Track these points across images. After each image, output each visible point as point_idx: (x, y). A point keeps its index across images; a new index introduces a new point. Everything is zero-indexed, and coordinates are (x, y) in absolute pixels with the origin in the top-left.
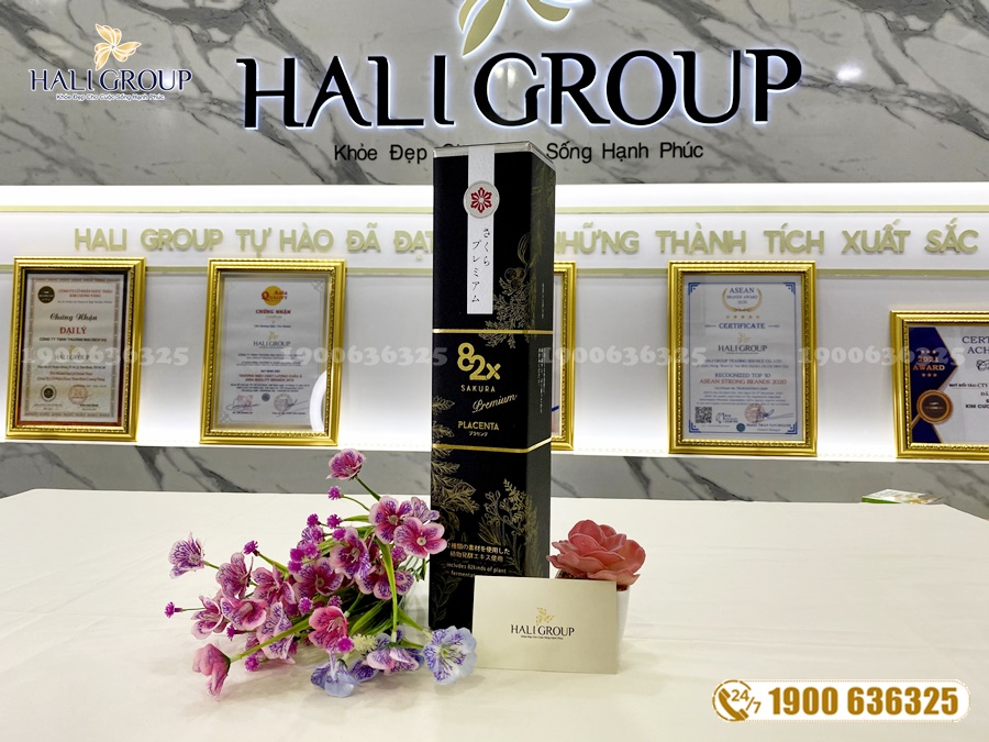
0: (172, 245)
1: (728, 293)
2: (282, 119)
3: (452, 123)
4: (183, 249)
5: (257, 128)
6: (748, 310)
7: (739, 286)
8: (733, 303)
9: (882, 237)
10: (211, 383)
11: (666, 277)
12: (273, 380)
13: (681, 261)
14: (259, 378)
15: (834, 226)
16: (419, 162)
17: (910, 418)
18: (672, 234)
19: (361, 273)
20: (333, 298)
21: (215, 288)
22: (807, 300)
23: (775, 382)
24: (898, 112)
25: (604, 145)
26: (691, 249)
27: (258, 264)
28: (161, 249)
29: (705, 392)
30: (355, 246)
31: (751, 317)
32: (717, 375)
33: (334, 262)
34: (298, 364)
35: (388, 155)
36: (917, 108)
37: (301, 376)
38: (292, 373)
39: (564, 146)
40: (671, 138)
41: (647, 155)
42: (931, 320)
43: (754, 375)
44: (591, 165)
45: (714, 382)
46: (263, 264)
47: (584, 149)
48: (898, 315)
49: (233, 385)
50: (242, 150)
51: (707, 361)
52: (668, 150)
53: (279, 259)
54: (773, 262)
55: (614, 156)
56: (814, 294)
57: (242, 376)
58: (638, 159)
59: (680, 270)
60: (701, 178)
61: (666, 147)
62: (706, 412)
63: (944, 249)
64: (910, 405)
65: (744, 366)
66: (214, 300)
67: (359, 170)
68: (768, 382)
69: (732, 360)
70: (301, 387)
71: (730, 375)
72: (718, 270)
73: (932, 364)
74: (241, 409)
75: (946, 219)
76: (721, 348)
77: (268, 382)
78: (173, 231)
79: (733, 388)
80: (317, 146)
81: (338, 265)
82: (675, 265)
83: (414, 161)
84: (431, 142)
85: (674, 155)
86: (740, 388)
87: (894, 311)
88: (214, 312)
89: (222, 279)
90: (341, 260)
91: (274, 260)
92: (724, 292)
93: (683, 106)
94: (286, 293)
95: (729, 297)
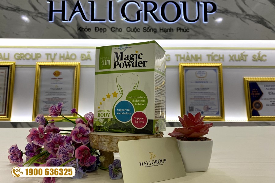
0: (24, 58)
1: (197, 73)
2: (61, 18)
3: (114, 21)
4: (28, 59)
5: (53, 21)
6: (203, 77)
7: (200, 71)
8: (199, 75)
9: (240, 57)
10: (36, 101)
11: (179, 68)
12: (57, 100)
13: (183, 63)
14: (52, 99)
15: (227, 53)
16: (104, 32)
17: (251, 109)
18: (180, 55)
19: (85, 67)
20: (76, 75)
21: (38, 71)
22: (220, 74)
23: (212, 99)
24: (244, 20)
25: (160, 28)
26: (186, 60)
27: (52, 64)
28: (21, 59)
29: (191, 102)
30: (83, 59)
31: (204, 80)
32: (195, 97)
33: (76, 63)
34: (65, 95)
35: (94, 30)
36: (249, 19)
37: (66, 99)
38: (63, 98)
39: (148, 28)
40: (180, 26)
41: (173, 31)
42: (255, 80)
43: (206, 97)
44: (156, 34)
45: (194, 99)
46: (54, 64)
47: (154, 29)
48: (246, 79)
49: (44, 102)
50: (48, 28)
51: (192, 93)
52: (179, 30)
53: (59, 62)
54: (210, 63)
55: (163, 31)
56: (222, 73)
57: (46, 99)
58: (170, 33)
59: (183, 66)
60: (189, 38)
61: (178, 29)
62: (192, 108)
63: (257, 60)
64: (250, 105)
65: (202, 94)
66: (38, 75)
67: (85, 35)
68: (210, 99)
69: (199, 93)
70: (66, 102)
71: (198, 97)
72: (194, 66)
73: (256, 93)
74: (46, 109)
75: (257, 51)
76: (196, 89)
77: (55, 101)
78: (25, 54)
79: (200, 101)
80: (72, 27)
81: (78, 64)
82: (181, 64)
83: (103, 32)
84: (108, 26)
85: (181, 31)
86: (201, 101)
87: (245, 78)
88: (38, 79)
89: (41, 69)
90: (79, 63)
91: (57, 62)
92: (196, 72)
93: (183, 17)
94: (61, 73)
95: (197, 74)
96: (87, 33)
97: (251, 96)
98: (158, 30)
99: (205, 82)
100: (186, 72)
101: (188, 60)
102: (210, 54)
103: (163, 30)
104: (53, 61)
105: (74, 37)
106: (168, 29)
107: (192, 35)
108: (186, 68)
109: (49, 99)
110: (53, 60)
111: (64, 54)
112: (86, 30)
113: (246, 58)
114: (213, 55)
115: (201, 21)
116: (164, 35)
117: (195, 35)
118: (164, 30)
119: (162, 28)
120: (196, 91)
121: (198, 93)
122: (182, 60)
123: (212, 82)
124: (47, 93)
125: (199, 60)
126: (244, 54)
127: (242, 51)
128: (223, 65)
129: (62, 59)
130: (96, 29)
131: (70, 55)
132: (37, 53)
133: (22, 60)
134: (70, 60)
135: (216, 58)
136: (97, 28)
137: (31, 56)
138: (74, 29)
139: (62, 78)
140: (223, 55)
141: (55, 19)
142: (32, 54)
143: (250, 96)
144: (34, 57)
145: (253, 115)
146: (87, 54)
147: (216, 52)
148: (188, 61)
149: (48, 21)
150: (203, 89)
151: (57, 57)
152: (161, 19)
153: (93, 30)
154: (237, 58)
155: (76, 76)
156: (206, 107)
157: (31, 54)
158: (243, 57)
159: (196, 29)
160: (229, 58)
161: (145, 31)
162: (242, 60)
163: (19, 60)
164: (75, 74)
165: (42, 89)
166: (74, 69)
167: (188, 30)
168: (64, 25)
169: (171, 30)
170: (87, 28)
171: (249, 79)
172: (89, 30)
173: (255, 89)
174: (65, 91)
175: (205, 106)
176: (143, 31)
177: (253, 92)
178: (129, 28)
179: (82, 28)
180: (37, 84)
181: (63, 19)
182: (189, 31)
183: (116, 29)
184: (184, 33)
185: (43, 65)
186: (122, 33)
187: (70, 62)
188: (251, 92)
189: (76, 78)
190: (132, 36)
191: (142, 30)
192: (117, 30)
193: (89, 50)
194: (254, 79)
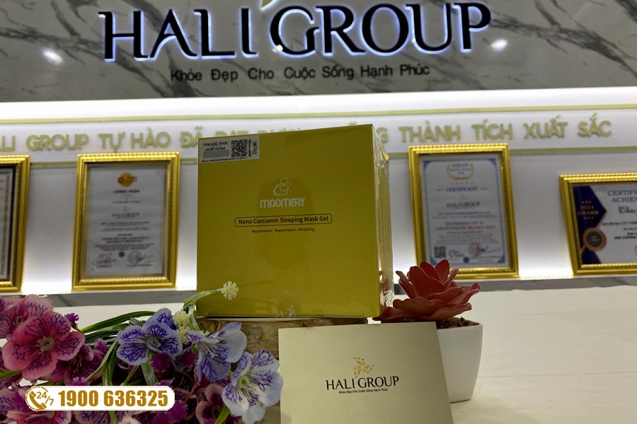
0: (50, 146)
1: (451, 167)
2: (131, 51)
3: (255, 53)
4: (59, 149)
5: (113, 60)
6: (466, 178)
7: (457, 162)
8: (455, 174)
9: (549, 127)
10: (80, 245)
11: (408, 158)
12: (127, 241)
13: (418, 146)
14: (116, 240)
15: (517, 120)
16: (232, 81)
17: (579, 247)
18: (410, 129)
19: (191, 162)
20: (171, 180)
21: (83, 176)
22: (504, 170)
23: (487, 227)
24: (556, 43)
25: (362, 67)
26: (423, 138)
27: (114, 157)
28: (42, 150)
29: (440, 236)
30: (186, 143)
31: (467, 183)
32: (447, 224)
33: (171, 154)
34: (145, 229)
35: (210, 77)
36: (567, 40)
37: (148, 238)
38: (141, 236)
39: (334, 68)
40: (407, 62)
41: (392, 74)
42: (587, 181)
43: (473, 223)
44: (354, 81)
45: (446, 228)
46: (118, 157)
47: (348, 70)
48: (565, 179)
49: (97, 246)
50: (102, 75)
51: (439, 214)
52: (406, 70)
53: (131, 154)
54: (480, 145)
55: (369, 75)
56: (509, 166)
57: (104, 239)
58: (386, 77)
59: (418, 153)
60: (429, 88)
61: (404, 68)
62: (442, 250)
63: (590, 134)
64: (578, 239)
65: (465, 217)
66: (82, 185)
67: (189, 88)
68: (482, 227)
69: (457, 213)
70: (148, 245)
71: (456, 224)
72: (443, 152)
73: (590, 210)
74: (103, 264)
75: (590, 114)
76: (449, 205)
77: (123, 243)
78: (51, 136)
79: (459, 233)
80: (158, 72)
81: (174, 156)
82: (414, 150)
83: (229, 80)
84: (240, 67)
85: (410, 73)
86: (463, 232)
87: (562, 176)
88: (82, 193)
89: (88, 170)
90: (178, 153)
91: (126, 154)
92: (449, 166)
93: (414, 40)
94: (136, 178)
95: (452, 170)
96: (194, 84)
97: (580, 218)
98: (357, 71)
99: (470, 189)
100: (425, 167)
101: (428, 138)
102: (480, 123)
103: (368, 71)
104: (116, 152)
105: (163, 95)
106: (380, 70)
107: (436, 81)
108: (425, 158)
109: (109, 240)
110: (116, 149)
111: (141, 134)
112: (191, 77)
113: (563, 130)
114: (487, 125)
115: (456, 49)
116: (371, 83)
117: (444, 81)
118: (370, 71)
119: (365, 68)
120: (451, 210)
121: (454, 215)
122: (416, 140)
123: (485, 189)
124: (105, 227)
125: (455, 138)
126: (558, 121)
127: (553, 115)
128: (509, 148)
129: (137, 145)
130: (213, 74)
131: (155, 135)
132: (79, 133)
133: (45, 152)
134: (156, 147)
135: (495, 132)
136: (215, 72)
137: (66, 140)
138: (162, 76)
139: (138, 189)
140: (510, 126)
141: (118, 53)
142: (67, 136)
143: (575, 217)
144: (72, 143)
145: (584, 263)
146: (194, 134)
147: (493, 118)
148: (429, 141)
149: (101, 59)
150: (467, 204)
151: (127, 141)
152: (363, 46)
153: (207, 76)
154: (543, 132)
155: (171, 184)
156: (475, 246)
157: (65, 136)
158: (556, 129)
159: (446, 68)
160: (524, 132)
161: (326, 74)
162: (553, 134)
163: (39, 152)
164: (169, 179)
165: (93, 218)
166: (166, 168)
167: (426, 71)
168: (139, 66)
169: (387, 70)
170: (192, 73)
171: (574, 178)
172: (197, 76)
173: (587, 202)
174: (145, 220)
175: (473, 244)
176: (323, 75)
177: (582, 207)
178: (291, 68)
179: (182, 74)
180: (82, 206)
181: (138, 54)
182: (428, 73)
183: (260, 72)
184: (417, 76)
185: (94, 161)
186: (273, 82)
187: (156, 153)
188: (578, 209)
189: (171, 189)
190: (296, 88)
191: (319, 73)
192: (262, 75)
193: (199, 123)
194: (585, 178)
